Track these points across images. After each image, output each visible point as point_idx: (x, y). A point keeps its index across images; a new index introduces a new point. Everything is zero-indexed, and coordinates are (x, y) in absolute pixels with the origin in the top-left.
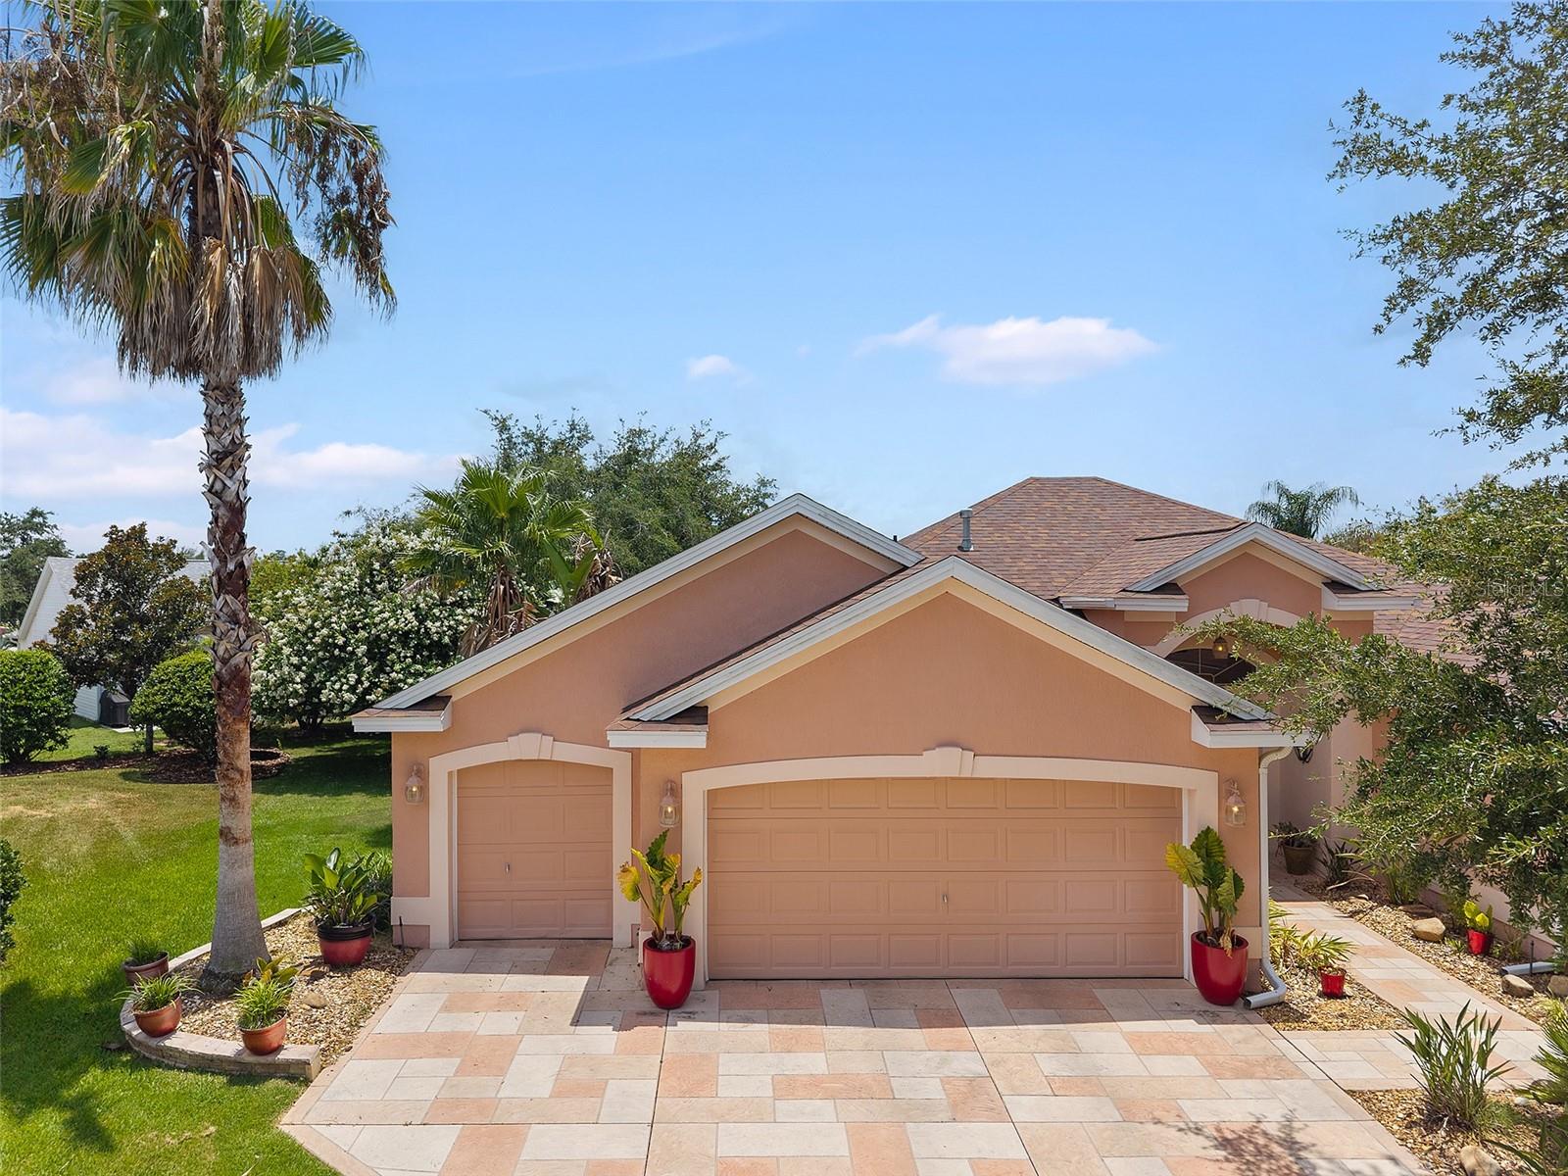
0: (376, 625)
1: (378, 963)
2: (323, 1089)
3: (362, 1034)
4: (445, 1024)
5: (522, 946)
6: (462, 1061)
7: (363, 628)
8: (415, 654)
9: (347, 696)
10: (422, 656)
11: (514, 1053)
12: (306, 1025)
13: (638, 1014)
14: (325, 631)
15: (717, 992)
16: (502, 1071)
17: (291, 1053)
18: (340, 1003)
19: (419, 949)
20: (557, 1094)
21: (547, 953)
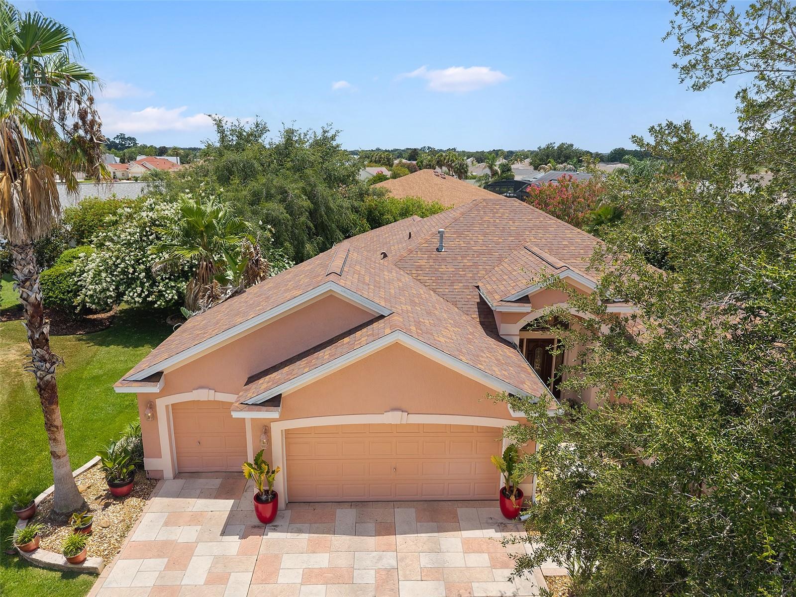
0: (149, 261)
1: (138, 492)
2: (104, 579)
3: (126, 541)
4: (163, 535)
5: (207, 478)
6: (168, 560)
7: (143, 263)
8: (171, 275)
9: (137, 299)
10: (174, 276)
11: (192, 555)
12: (99, 540)
13: (252, 527)
14: (122, 266)
15: (290, 511)
16: (185, 567)
17: (89, 563)
18: (116, 522)
19: (159, 480)
20: (208, 582)
21: (217, 482)
